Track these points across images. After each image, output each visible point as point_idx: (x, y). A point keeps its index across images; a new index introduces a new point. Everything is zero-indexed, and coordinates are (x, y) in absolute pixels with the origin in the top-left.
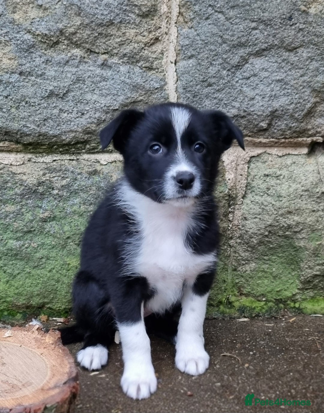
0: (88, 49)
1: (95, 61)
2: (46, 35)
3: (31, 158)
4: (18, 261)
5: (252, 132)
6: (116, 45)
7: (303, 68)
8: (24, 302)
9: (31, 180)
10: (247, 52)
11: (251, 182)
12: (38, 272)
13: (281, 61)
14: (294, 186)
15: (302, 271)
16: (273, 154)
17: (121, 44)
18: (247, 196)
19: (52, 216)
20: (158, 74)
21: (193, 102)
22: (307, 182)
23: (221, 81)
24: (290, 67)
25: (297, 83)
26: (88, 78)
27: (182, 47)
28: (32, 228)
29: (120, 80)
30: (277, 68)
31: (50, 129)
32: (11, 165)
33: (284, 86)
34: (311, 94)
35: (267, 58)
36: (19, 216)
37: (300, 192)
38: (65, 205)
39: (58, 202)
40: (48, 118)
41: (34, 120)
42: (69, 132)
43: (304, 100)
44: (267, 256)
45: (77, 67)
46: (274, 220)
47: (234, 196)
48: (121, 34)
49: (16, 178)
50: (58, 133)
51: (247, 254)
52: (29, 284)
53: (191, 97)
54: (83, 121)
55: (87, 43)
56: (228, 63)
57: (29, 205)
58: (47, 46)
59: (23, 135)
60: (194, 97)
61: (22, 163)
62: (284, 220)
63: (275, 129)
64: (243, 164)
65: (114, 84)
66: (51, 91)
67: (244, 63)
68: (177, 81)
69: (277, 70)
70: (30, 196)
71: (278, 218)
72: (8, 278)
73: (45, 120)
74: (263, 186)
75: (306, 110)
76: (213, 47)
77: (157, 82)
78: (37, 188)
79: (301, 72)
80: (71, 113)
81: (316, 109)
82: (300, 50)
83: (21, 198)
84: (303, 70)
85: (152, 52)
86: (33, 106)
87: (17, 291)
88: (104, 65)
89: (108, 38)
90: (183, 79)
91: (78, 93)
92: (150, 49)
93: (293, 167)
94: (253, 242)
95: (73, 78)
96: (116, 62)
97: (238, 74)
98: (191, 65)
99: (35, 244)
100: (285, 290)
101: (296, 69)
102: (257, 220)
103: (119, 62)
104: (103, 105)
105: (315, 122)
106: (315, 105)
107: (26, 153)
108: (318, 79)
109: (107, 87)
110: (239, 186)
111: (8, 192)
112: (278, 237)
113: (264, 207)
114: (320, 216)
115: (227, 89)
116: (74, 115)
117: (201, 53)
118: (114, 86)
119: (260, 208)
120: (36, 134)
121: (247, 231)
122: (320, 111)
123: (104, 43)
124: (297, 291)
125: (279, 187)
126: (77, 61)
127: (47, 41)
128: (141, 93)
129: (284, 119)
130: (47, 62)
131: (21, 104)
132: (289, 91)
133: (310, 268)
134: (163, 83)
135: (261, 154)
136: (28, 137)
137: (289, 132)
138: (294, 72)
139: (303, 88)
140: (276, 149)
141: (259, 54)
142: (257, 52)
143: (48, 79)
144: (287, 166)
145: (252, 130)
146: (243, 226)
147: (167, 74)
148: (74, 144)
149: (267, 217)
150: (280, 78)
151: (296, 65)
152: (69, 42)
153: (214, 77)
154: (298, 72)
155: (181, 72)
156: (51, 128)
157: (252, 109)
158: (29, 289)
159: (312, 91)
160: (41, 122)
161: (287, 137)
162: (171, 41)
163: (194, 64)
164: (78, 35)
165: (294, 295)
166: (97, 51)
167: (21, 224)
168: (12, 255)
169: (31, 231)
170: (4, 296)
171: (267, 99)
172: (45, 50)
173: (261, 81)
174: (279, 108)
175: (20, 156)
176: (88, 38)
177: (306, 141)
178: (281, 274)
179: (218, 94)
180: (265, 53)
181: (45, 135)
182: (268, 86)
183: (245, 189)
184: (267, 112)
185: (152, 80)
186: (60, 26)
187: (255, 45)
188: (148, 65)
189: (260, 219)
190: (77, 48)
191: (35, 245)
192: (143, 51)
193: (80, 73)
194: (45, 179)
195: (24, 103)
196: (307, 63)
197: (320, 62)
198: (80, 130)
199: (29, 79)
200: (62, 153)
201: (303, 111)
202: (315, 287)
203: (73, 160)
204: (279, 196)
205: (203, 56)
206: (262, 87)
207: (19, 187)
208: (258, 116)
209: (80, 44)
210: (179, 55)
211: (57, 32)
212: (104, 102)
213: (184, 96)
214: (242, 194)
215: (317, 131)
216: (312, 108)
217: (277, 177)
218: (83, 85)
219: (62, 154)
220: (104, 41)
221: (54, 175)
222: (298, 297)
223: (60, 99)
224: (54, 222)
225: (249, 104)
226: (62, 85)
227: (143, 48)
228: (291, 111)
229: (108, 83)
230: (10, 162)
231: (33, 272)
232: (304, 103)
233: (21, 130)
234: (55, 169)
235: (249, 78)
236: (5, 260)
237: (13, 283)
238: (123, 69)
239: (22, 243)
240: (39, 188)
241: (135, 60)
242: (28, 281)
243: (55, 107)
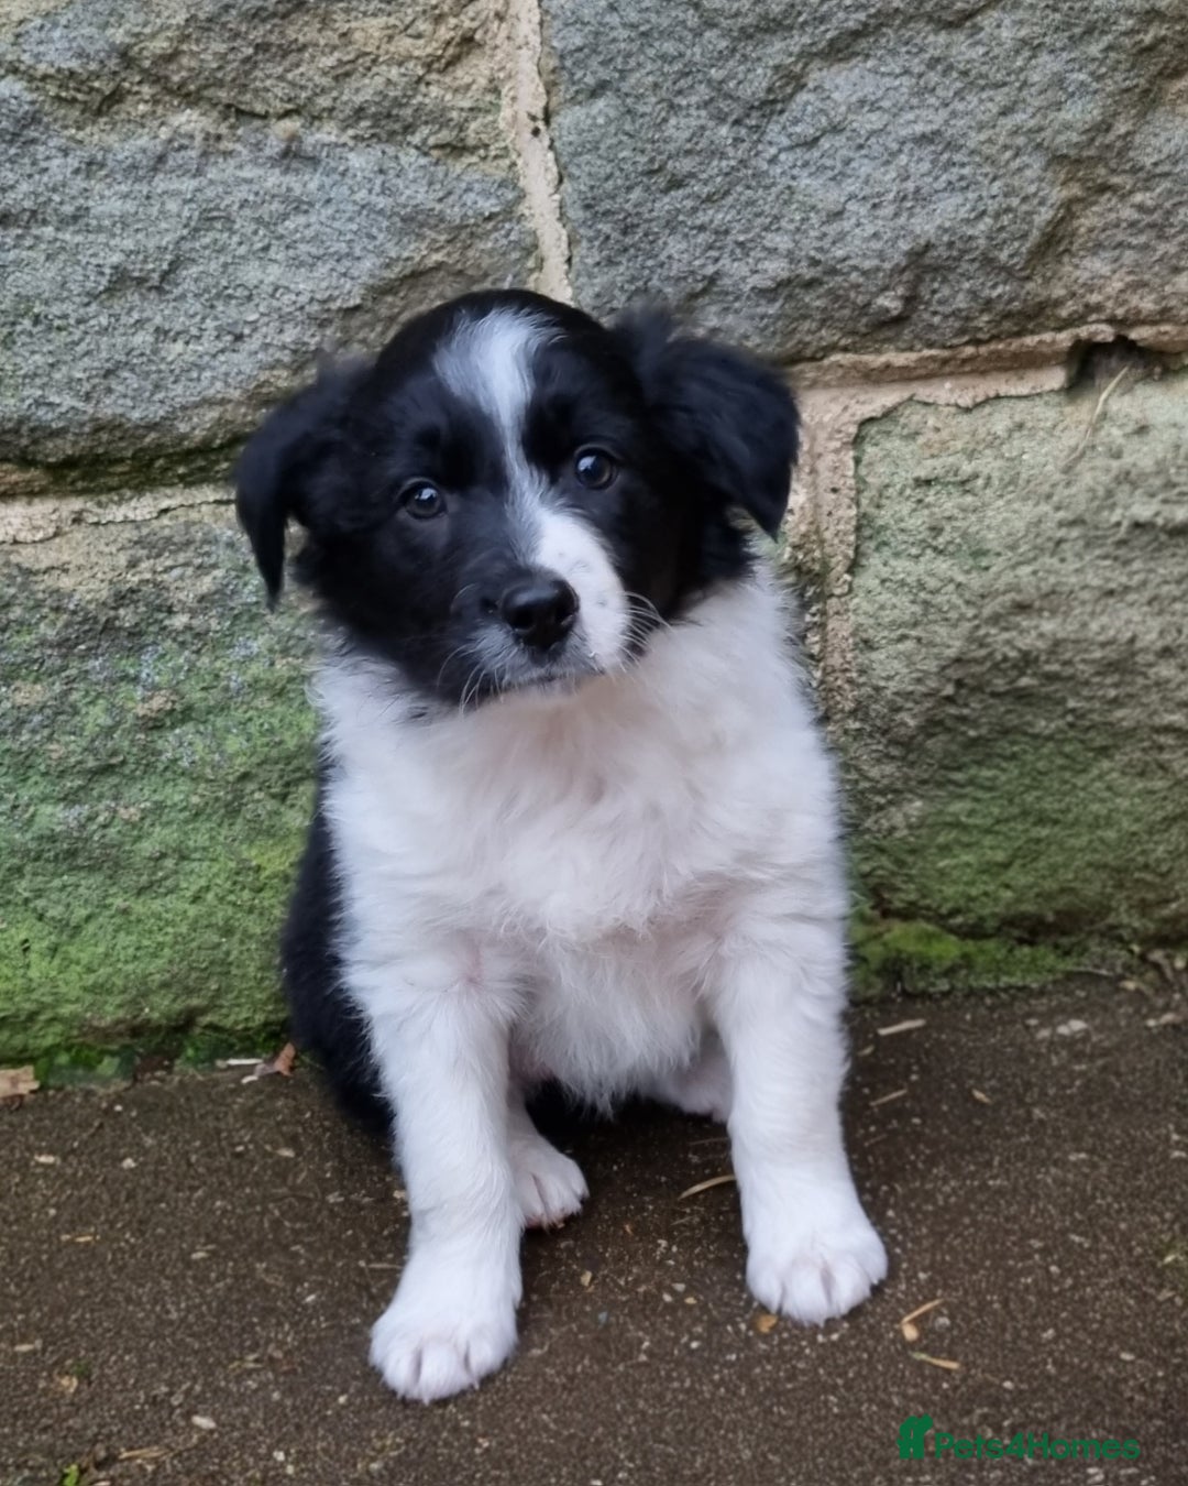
0: (228, 106)
1: (258, 147)
2: (72, 73)
3: (80, 512)
4: (83, 874)
5: (853, 333)
6: (326, 81)
7: (1005, 84)
8: (121, 1014)
9: (88, 589)
10: (796, 50)
11: (872, 511)
12: (156, 905)
13: (923, 68)
14: (1029, 511)
16: (941, 401)
17: (342, 75)
18: (864, 562)
19: (178, 707)
20: (488, 167)
21: (626, 250)
22: (1073, 490)
23: (715, 163)
24: (959, 85)
25: (990, 141)
26: (241, 207)
27: (562, 57)
28: (114, 753)
29: (355, 203)
30: (912, 94)
31: (126, 404)
32: (15, 542)
33: (946, 156)
34: (1049, 175)
35: (870, 64)
36: (62, 718)
37: (1049, 527)
38: (218, 664)
39: (194, 657)
40: (119, 365)
41: (71, 380)
42: (197, 405)
43: (1025, 199)
44: (959, 769)
45: (199, 173)
46: (970, 639)
47: (817, 567)
48: (335, 40)
49: (36, 588)
50: (162, 413)
51: (889, 768)
52: (131, 951)
53: (615, 235)
54: (244, 362)
55: (220, 84)
56: (731, 97)
57: (93, 678)
58: (83, 112)
59: (38, 434)
60: (625, 232)
61: (51, 531)
62: (1006, 635)
63: (935, 313)
64: (837, 451)
65: (334, 219)
66: (115, 267)
67: (789, 90)
68: (561, 181)
69: (915, 101)
70: (93, 643)
71: (982, 632)
72: (53, 938)
73: (108, 374)
74: (918, 522)
75: (1035, 233)
76: (669, 47)
77: (486, 194)
78: (112, 613)
79: (1001, 97)
80: (199, 338)
81: (1076, 223)
82: (987, 20)
83: (64, 656)
84: (1006, 89)
85: (456, 91)
86: (59, 329)
87: (90, 979)
88: (292, 155)
89: (293, 58)
90: (577, 172)
91: (213, 266)
92: (448, 79)
93: (1018, 442)
94: (903, 724)
95: (186, 213)
96: (333, 138)
97: (773, 130)
98: (601, 121)
99: (132, 810)
101: (983, 89)
102: (908, 645)
103: (344, 138)
104: (303, 299)
105: (1078, 273)
106: (1069, 209)
107: (62, 495)
108: (1066, 115)
109: (309, 233)
110: (832, 529)
111: (16, 639)
112: (991, 701)
113: (929, 597)
115: (739, 189)
116: (207, 345)
117: (632, 70)
118: (337, 225)
119: (913, 602)
120: (82, 425)
121: (877, 689)
122: (1091, 230)
123: (281, 78)
125: (973, 518)
126: (193, 153)
127: (80, 96)
128: (435, 241)
129: (962, 275)
130: (91, 167)
131: (19, 328)
132: (966, 171)
134: (510, 196)
135: (895, 408)
136: (59, 442)
137: (986, 318)
138: (975, 101)
139: (1016, 155)
140: (948, 385)
141: (839, 50)
142: (832, 42)
143: (100, 229)
144: (994, 442)
145: (850, 325)
146: (862, 672)
147: (520, 162)
148: (222, 447)
149: (942, 631)
150: (928, 129)
151: (981, 76)
152: (156, 89)
153: (688, 153)
154: (991, 100)
155: (571, 149)
156: (133, 398)
157: (840, 253)
158: (130, 967)
159: (1049, 164)
160: (97, 381)
161: (980, 336)
162: (520, 41)
163: (612, 113)
164: (185, 61)
166: (259, 108)
167: (72, 747)
168: (56, 856)
169: (112, 766)
170: (48, 999)
171: (888, 210)
172: (79, 128)
173: (861, 147)
174: (939, 237)
175: (43, 509)
176: (220, 68)
177: (1054, 342)
179: (711, 212)
180: (863, 44)
181: (114, 426)
182: (887, 163)
183: (852, 538)
184: (898, 258)
185: (468, 190)
186: (119, 36)
187: (823, 20)
188: (448, 139)
189: (919, 640)
190: (190, 105)
191: (133, 813)
192: (423, 88)
193: (210, 193)
194: (136, 579)
195: (27, 323)
196: (1019, 63)
197: (1065, 56)
198: (236, 394)
199: (37, 238)
200: (188, 481)
201: (1024, 236)
204: (978, 553)
205: (639, 83)
206: (865, 168)
207: (52, 616)
208: (865, 273)
209: (199, 90)
210: (555, 90)
211: (109, 57)
212: (308, 285)
213: (591, 233)
214: (846, 556)
215: (1087, 306)
216: (1057, 223)
217: (963, 483)
218: (226, 235)
219: (189, 485)
220: (280, 70)
221: (169, 563)
223: (153, 295)
224: (189, 727)
225: (825, 235)
226: (151, 244)
227: (420, 80)
228: (982, 242)
229: (313, 219)
230: (12, 532)
231: (139, 907)
232: (1025, 207)
233: (29, 418)
234: (169, 540)
235: (816, 140)
236: (35, 874)
237: (73, 951)
238: (358, 161)
239: (85, 810)
240: (122, 612)
241: (397, 126)
242: (123, 939)
243: (140, 324)
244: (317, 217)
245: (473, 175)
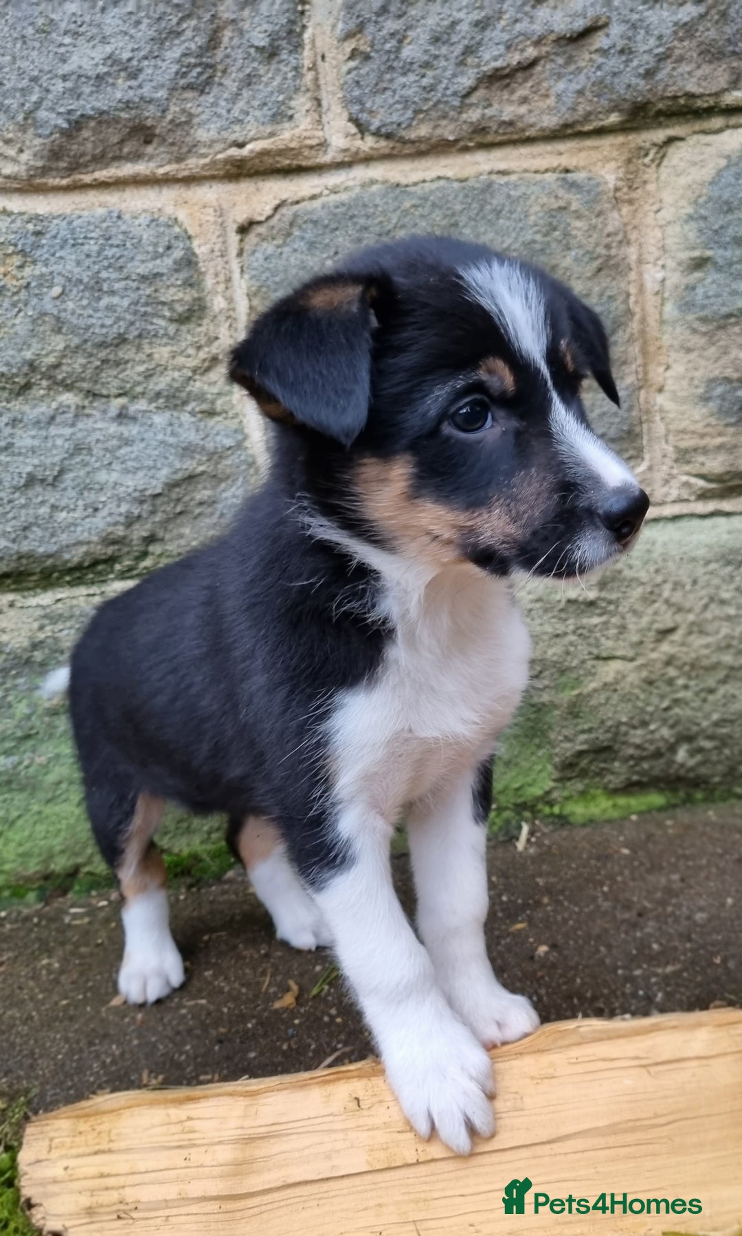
0: (89, 391)
1: (105, 412)
2: (3, 374)
3: (13, 601)
4: (15, 793)
6: (140, 379)
8: (38, 868)
9: (17, 641)
12: (57, 809)
15: (554, 747)
17: (148, 375)
20: (227, 422)
26: (96, 442)
28: (32, 728)
29: (157, 440)
31: (38, 544)
40: (31, 524)
42: (74, 545)
45: (73, 425)
48: (144, 357)
50: (55, 549)
52: (43, 834)
54: (100, 522)
55: (83, 380)
57: (21, 688)
58: (10, 394)
65: (146, 448)
66: (29, 474)
70: (20, 670)
73: (25, 529)
77: (227, 436)
78: (30, 654)
80: (75, 510)
87: (21, 850)
88: (122, 416)
89: (122, 367)
91: (82, 473)
92: (205, 378)
95: (67, 446)
96: (144, 408)
99: (43, 758)
100: (530, 785)
103: (151, 408)
104: (130, 490)
109: (133, 456)
114: (571, 644)
116: (79, 513)
118: (147, 452)
120: (11, 555)
123: (116, 377)
124: (552, 784)
126: (70, 415)
127: (8, 386)
128: (200, 460)
130: (14, 422)
133: (567, 739)
134: (240, 437)
143: (20, 454)
147: (245, 421)
148: (89, 567)
152: (50, 382)
156: (39, 541)
158: (43, 842)
160: (19, 532)
164: (64, 368)
165: (548, 793)
166: (104, 392)
167: (9, 725)
169: (31, 735)
172: (8, 402)
176: (83, 372)
178: (517, 756)
181: (30, 556)
185: (217, 434)
186: (28, 355)
188: (206, 408)
190: (69, 390)
191: (43, 760)
192: (192, 383)
193: (79, 435)
194: (43, 636)
198: (95, 539)
200: (71, 584)
202: (583, 774)
203: (94, 595)
209: (73, 382)
211: (23, 366)
212: (132, 483)
218: (88, 457)
219: (72, 586)
220: (115, 373)
221: (61, 627)
222: (555, 795)
223: (49, 488)
226: (48, 461)
227: (190, 378)
229: (135, 448)
231: (48, 810)
234: (61, 615)
237: (10, 834)
238: (159, 419)
239: (15, 759)
240: (36, 653)
241: (179, 402)
242: (39, 828)
243: (43, 503)
244: (137, 448)
245: (220, 427)
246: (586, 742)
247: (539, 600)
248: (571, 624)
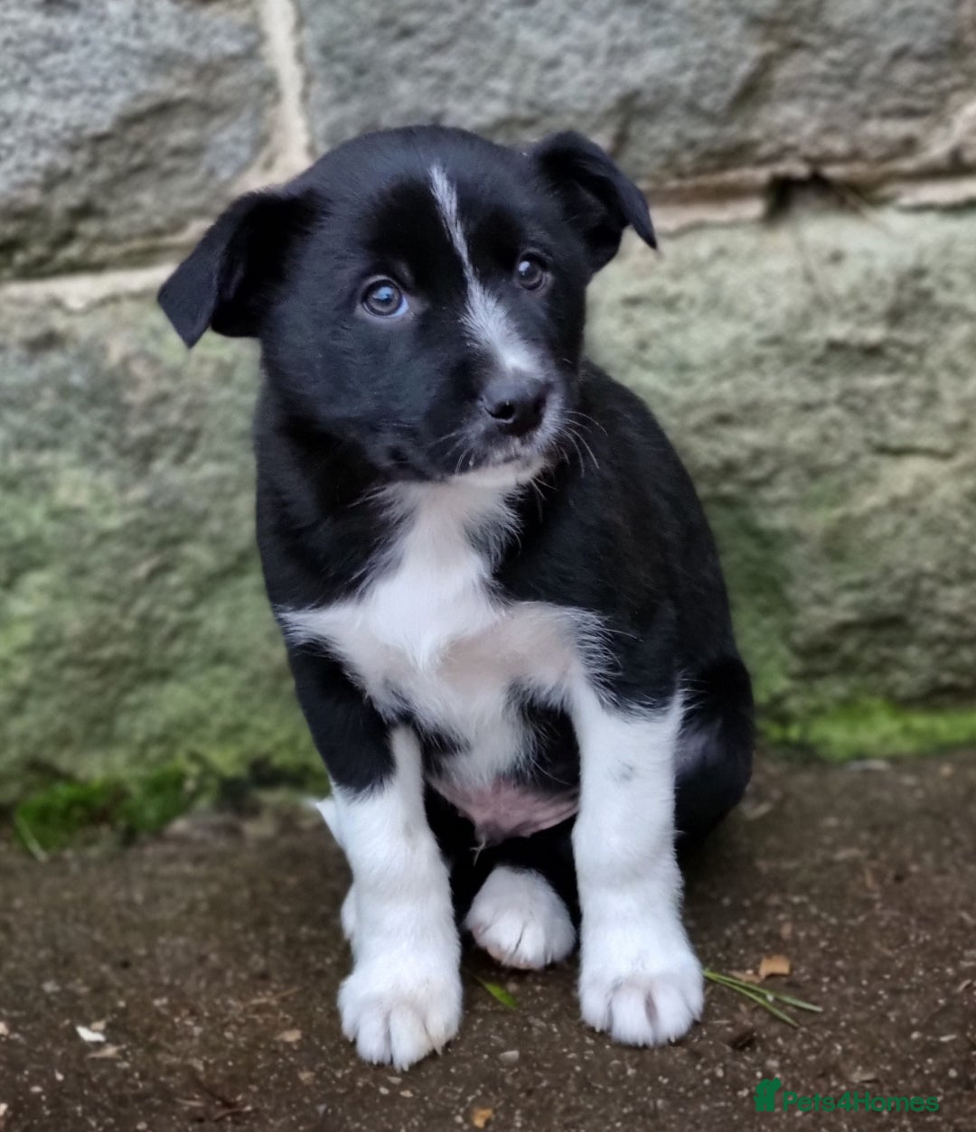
14: (730, 330)
15: (794, 615)
22: (772, 311)
29: (111, 44)
34: (748, 34)
37: (751, 347)
62: (710, 445)
65: (90, 57)
74: (626, 337)
75: (735, 83)
77: (231, 37)
81: (773, 75)
88: (55, 1)
90: (317, 20)
93: (721, 266)
104: (58, 127)
105: (777, 118)
106: (767, 63)
109: (67, 69)
114: (835, 423)
122: (788, 81)
124: (787, 684)
129: (670, 118)
133: (821, 600)
134: (253, 39)
137: (690, 156)
144: (698, 266)
147: (261, 11)
153: (418, 7)
157: (557, 97)
159: (747, 25)
161: (685, 170)
165: (778, 700)
171: (601, 61)
174: (647, 86)
177: (752, 177)
184: (607, 102)
185: (215, 34)
201: (725, 87)
202: (848, 666)
204: (683, 368)
208: (579, 115)
212: (62, 115)
213: (326, 74)
215: (784, 146)
216: (756, 76)
217: (667, 303)
222: (793, 704)
228: (687, 91)
229: (72, 57)
244: (75, 56)
245: (220, 22)
246: (855, 606)
247: (776, 341)
248: (835, 385)
